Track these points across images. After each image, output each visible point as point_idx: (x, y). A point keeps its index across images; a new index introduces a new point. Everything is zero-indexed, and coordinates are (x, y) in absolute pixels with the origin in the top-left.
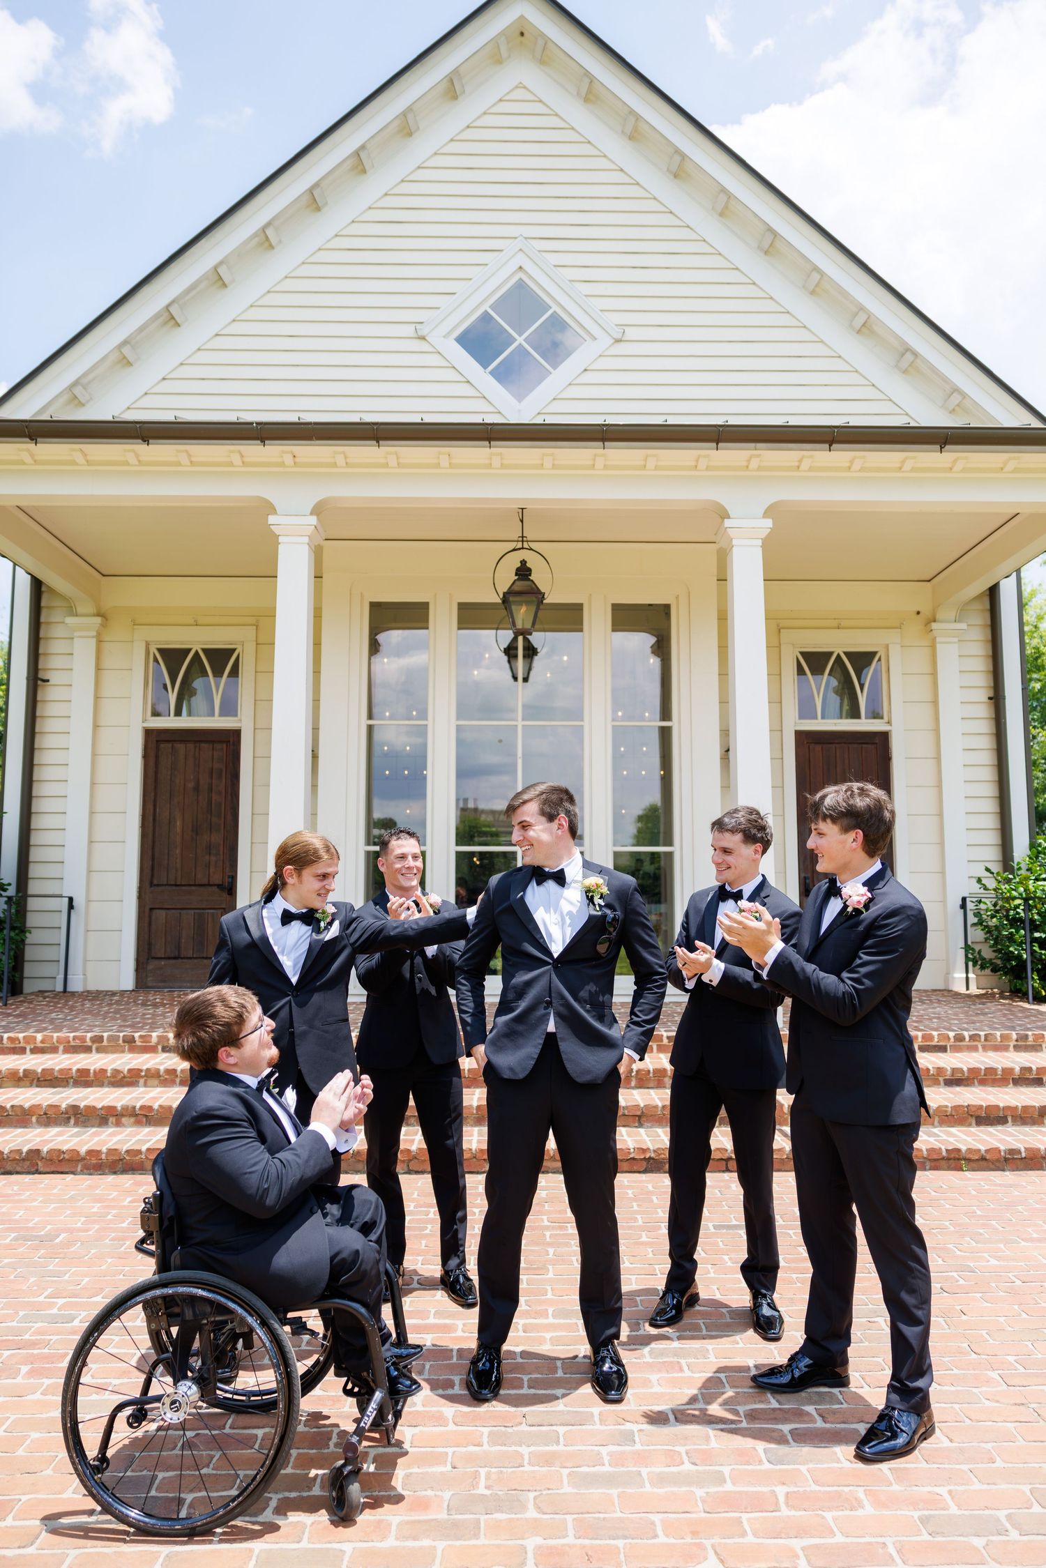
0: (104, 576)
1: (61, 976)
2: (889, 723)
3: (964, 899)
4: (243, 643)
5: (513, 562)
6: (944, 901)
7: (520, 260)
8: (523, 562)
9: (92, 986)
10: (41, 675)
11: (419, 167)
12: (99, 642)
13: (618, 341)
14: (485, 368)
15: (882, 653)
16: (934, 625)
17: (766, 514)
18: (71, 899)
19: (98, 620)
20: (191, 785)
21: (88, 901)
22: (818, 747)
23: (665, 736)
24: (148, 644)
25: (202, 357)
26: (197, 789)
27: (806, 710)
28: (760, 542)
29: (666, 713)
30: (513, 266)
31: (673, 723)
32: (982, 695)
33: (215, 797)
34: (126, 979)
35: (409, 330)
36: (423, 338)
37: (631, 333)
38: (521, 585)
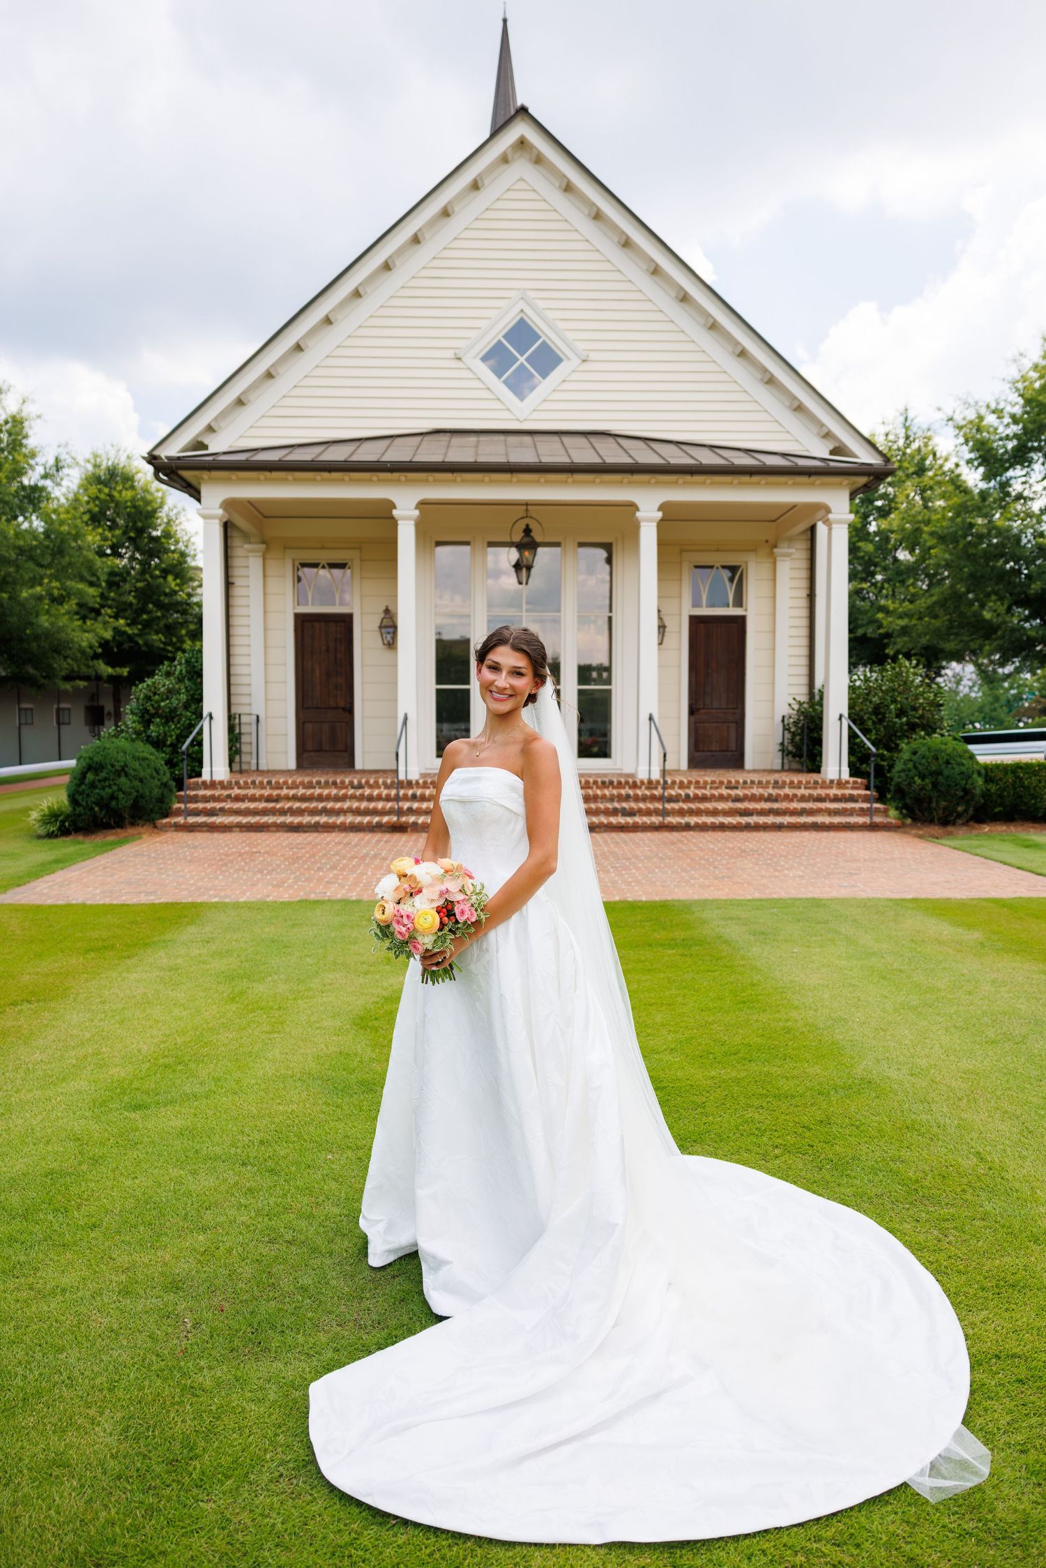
0: (265, 517)
1: (254, 761)
2: (746, 610)
3: (784, 717)
4: (352, 560)
5: (521, 526)
6: (773, 718)
7: (522, 305)
8: (527, 525)
9: (271, 768)
10: (230, 580)
11: (455, 239)
12: (264, 559)
13: (584, 361)
14: (500, 377)
15: (744, 566)
16: (775, 550)
17: (659, 509)
18: (258, 717)
19: (264, 546)
20: (324, 648)
21: (266, 717)
22: (702, 625)
23: (610, 619)
24: (294, 560)
25: (318, 372)
26: (328, 650)
27: (696, 604)
28: (655, 524)
29: (611, 611)
30: (517, 309)
31: (613, 614)
32: (804, 593)
33: (339, 656)
34: (292, 764)
35: (450, 354)
36: (459, 359)
37: (593, 356)
38: (527, 540)
